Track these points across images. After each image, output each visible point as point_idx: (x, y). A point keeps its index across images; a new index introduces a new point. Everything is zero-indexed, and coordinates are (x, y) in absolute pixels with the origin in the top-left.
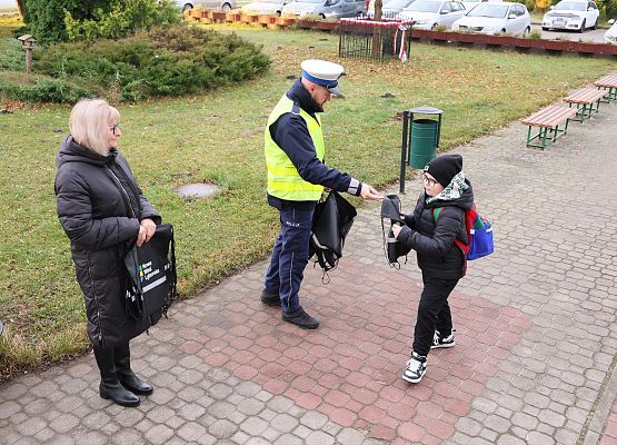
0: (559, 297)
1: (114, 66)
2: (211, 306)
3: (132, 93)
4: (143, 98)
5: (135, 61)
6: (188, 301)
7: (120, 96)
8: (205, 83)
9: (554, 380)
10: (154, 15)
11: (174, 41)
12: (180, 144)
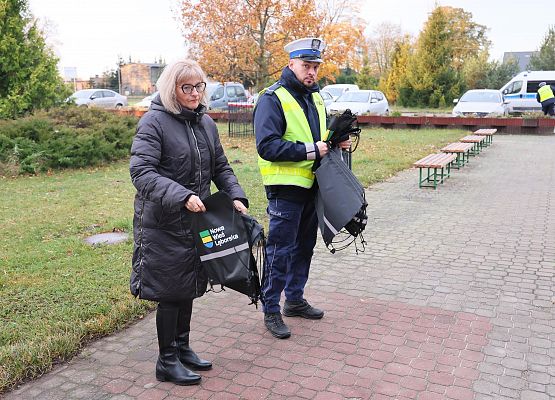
0: (507, 299)
1: (12, 141)
2: (136, 341)
3: (32, 166)
4: (44, 170)
5: (34, 136)
6: (110, 339)
7: (19, 169)
8: (105, 155)
9: (543, 376)
10: (52, 98)
11: (73, 119)
12: (85, 204)
